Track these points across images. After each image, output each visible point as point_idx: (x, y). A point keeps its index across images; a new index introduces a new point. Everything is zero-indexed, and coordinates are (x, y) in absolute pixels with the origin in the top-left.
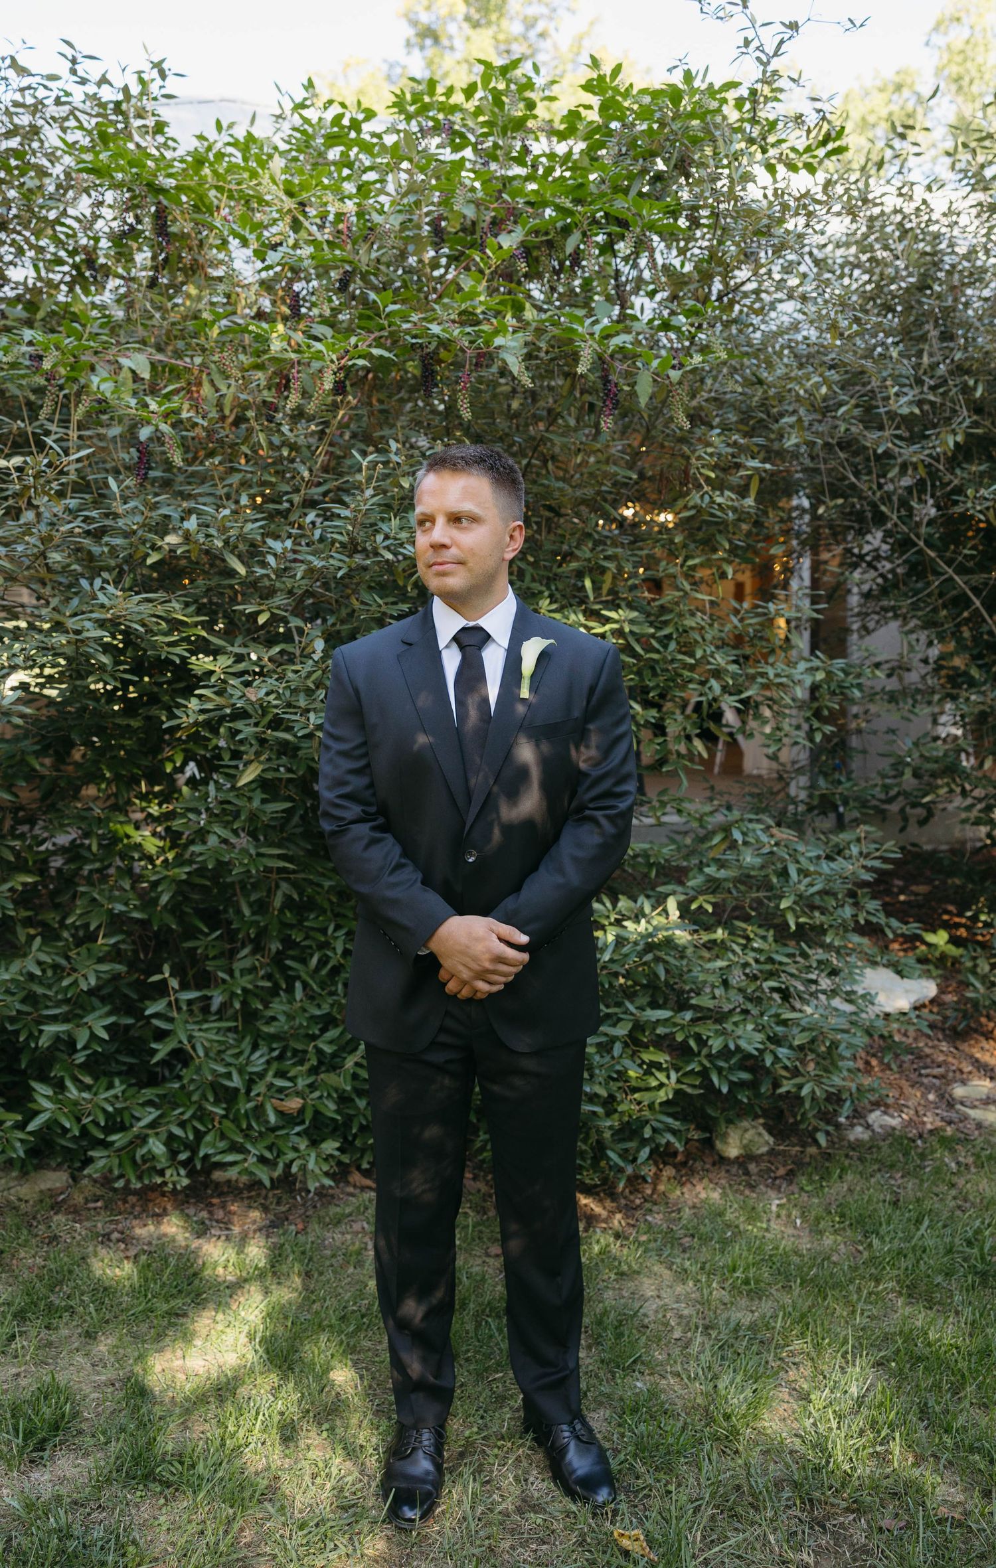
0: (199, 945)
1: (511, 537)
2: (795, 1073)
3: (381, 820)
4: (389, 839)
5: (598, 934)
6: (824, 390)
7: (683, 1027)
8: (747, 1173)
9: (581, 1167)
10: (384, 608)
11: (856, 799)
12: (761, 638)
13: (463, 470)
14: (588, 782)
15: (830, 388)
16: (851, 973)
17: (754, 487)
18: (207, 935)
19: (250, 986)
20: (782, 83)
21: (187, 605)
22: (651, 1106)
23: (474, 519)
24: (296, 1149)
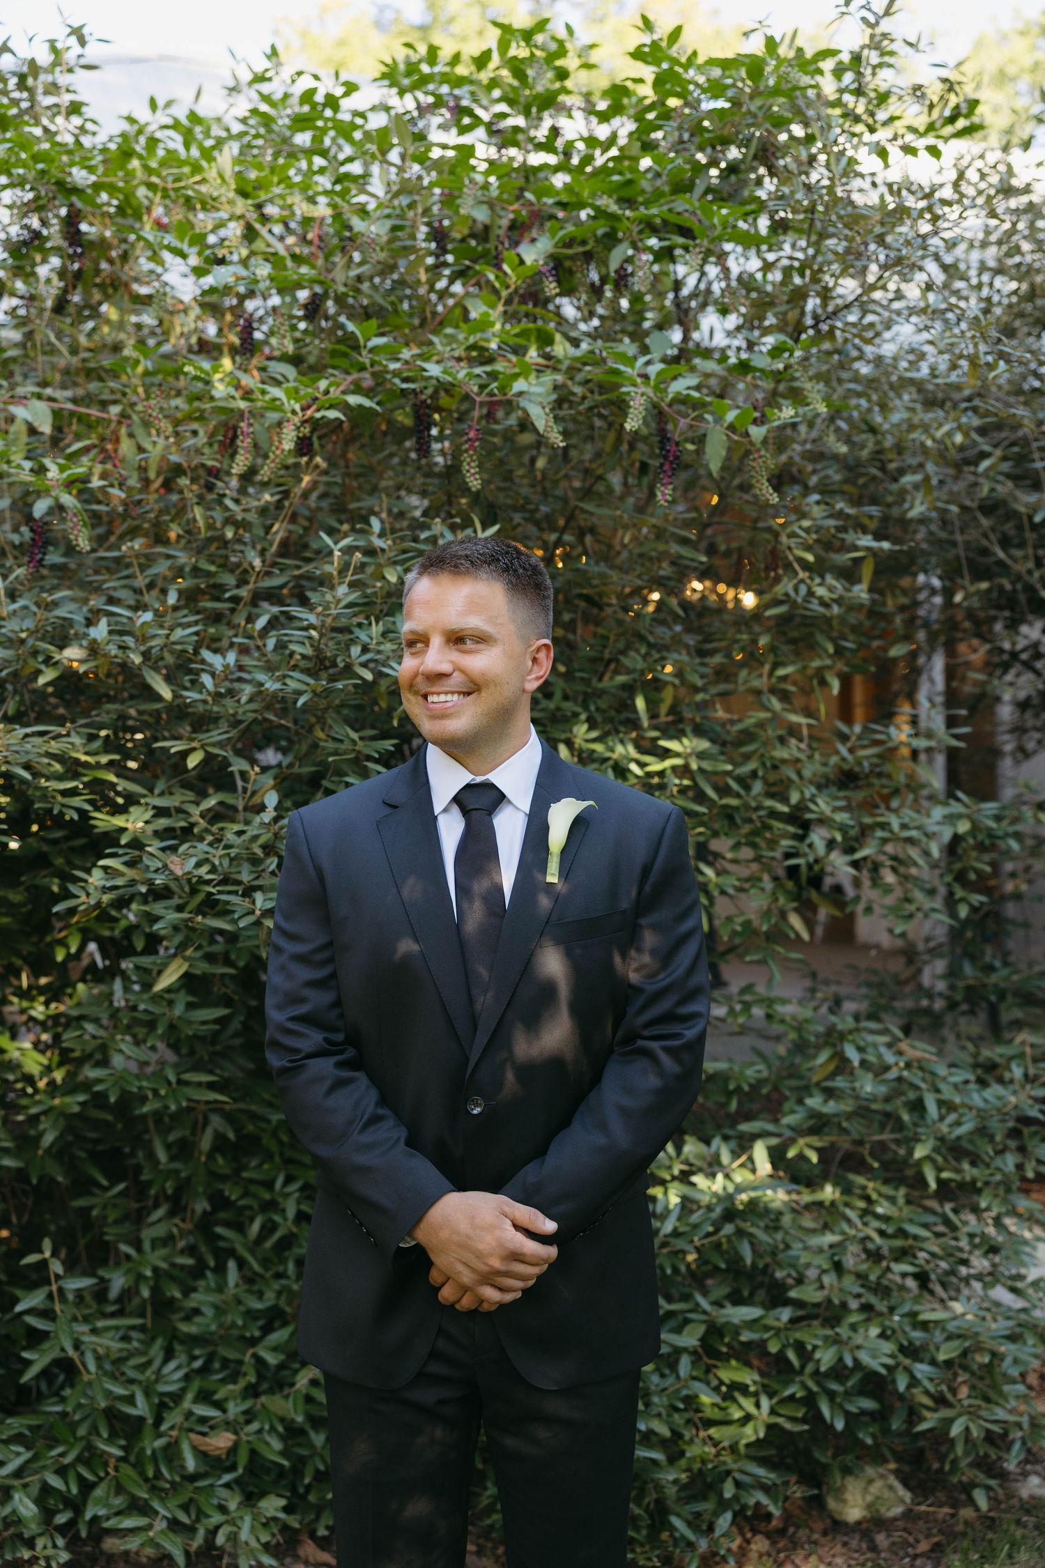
0: (94, 1203)
1: (535, 660)
2: (940, 1401)
3: (350, 1053)
4: (361, 1076)
5: (657, 1191)
6: (959, 438)
7: (778, 1332)
8: (873, 1548)
9: (632, 1541)
10: (360, 745)
11: (1017, 993)
12: (880, 775)
13: (467, 573)
14: (641, 1000)
15: (966, 435)
16: (1017, 1253)
17: (867, 571)
18: (106, 1189)
19: (164, 1265)
20: (897, 46)
21: (92, 738)
22: (733, 1449)
23: (482, 639)
24: (223, 1509)
